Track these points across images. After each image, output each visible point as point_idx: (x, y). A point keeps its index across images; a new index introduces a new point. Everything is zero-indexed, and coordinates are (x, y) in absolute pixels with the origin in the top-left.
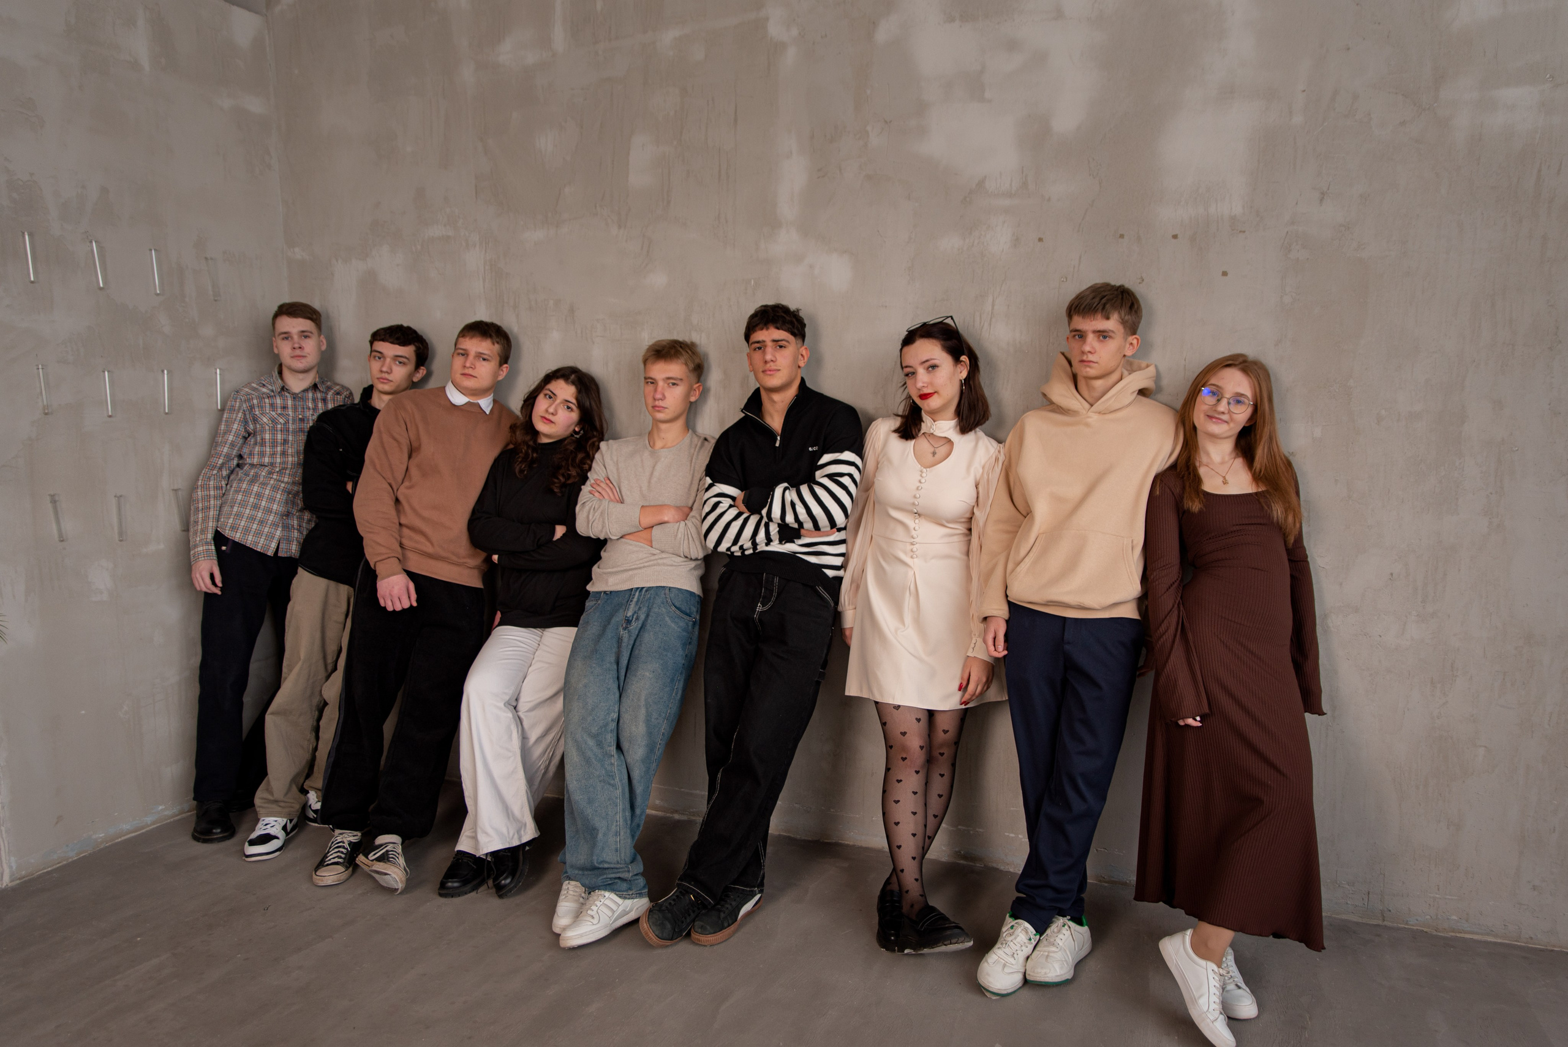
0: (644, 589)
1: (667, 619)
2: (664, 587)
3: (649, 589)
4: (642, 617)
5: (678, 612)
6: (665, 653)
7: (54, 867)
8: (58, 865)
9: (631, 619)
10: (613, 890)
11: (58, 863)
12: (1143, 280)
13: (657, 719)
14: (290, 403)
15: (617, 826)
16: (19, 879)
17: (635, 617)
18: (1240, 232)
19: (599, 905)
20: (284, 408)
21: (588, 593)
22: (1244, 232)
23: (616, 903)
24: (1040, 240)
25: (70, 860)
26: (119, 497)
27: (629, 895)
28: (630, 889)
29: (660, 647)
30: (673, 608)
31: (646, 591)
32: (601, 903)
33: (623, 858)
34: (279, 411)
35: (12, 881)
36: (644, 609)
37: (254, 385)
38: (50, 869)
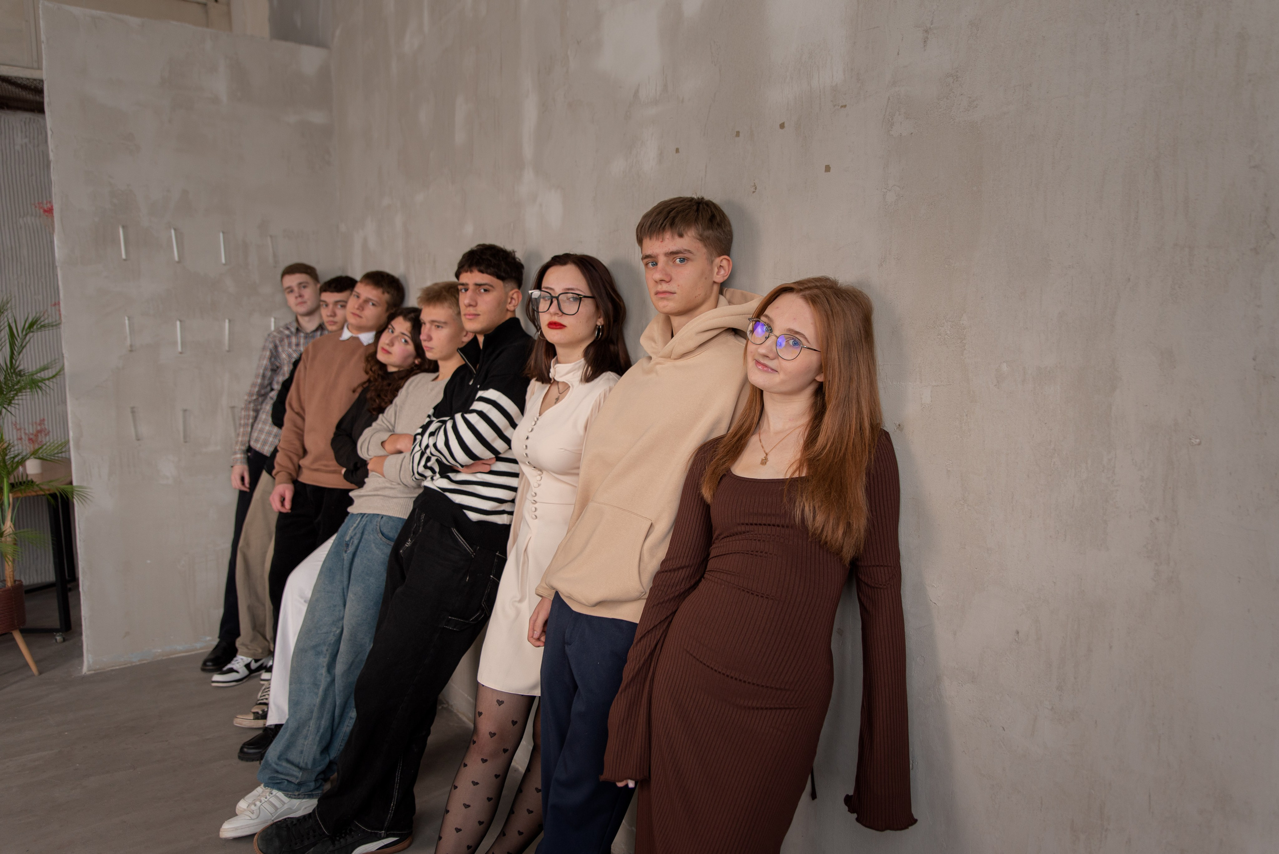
0: (366, 515)
1: (373, 545)
2: (378, 515)
3: (369, 514)
4: (356, 542)
5: (384, 539)
6: (367, 578)
7: (121, 667)
8: (124, 666)
9: (348, 543)
10: (280, 789)
11: (125, 665)
12: (756, 188)
13: (364, 639)
14: (302, 341)
15: (308, 730)
16: (95, 670)
17: (351, 542)
18: (842, 107)
19: (263, 801)
20: (298, 345)
21: (348, 513)
22: (845, 106)
23: (281, 801)
24: (677, 151)
25: (134, 664)
26: (185, 411)
27: (295, 795)
28: (298, 790)
29: (363, 572)
30: (380, 535)
31: (367, 517)
32: (266, 800)
33: (305, 761)
34: (294, 347)
35: (89, 671)
36: (358, 535)
37: (281, 329)
38: (117, 668)
